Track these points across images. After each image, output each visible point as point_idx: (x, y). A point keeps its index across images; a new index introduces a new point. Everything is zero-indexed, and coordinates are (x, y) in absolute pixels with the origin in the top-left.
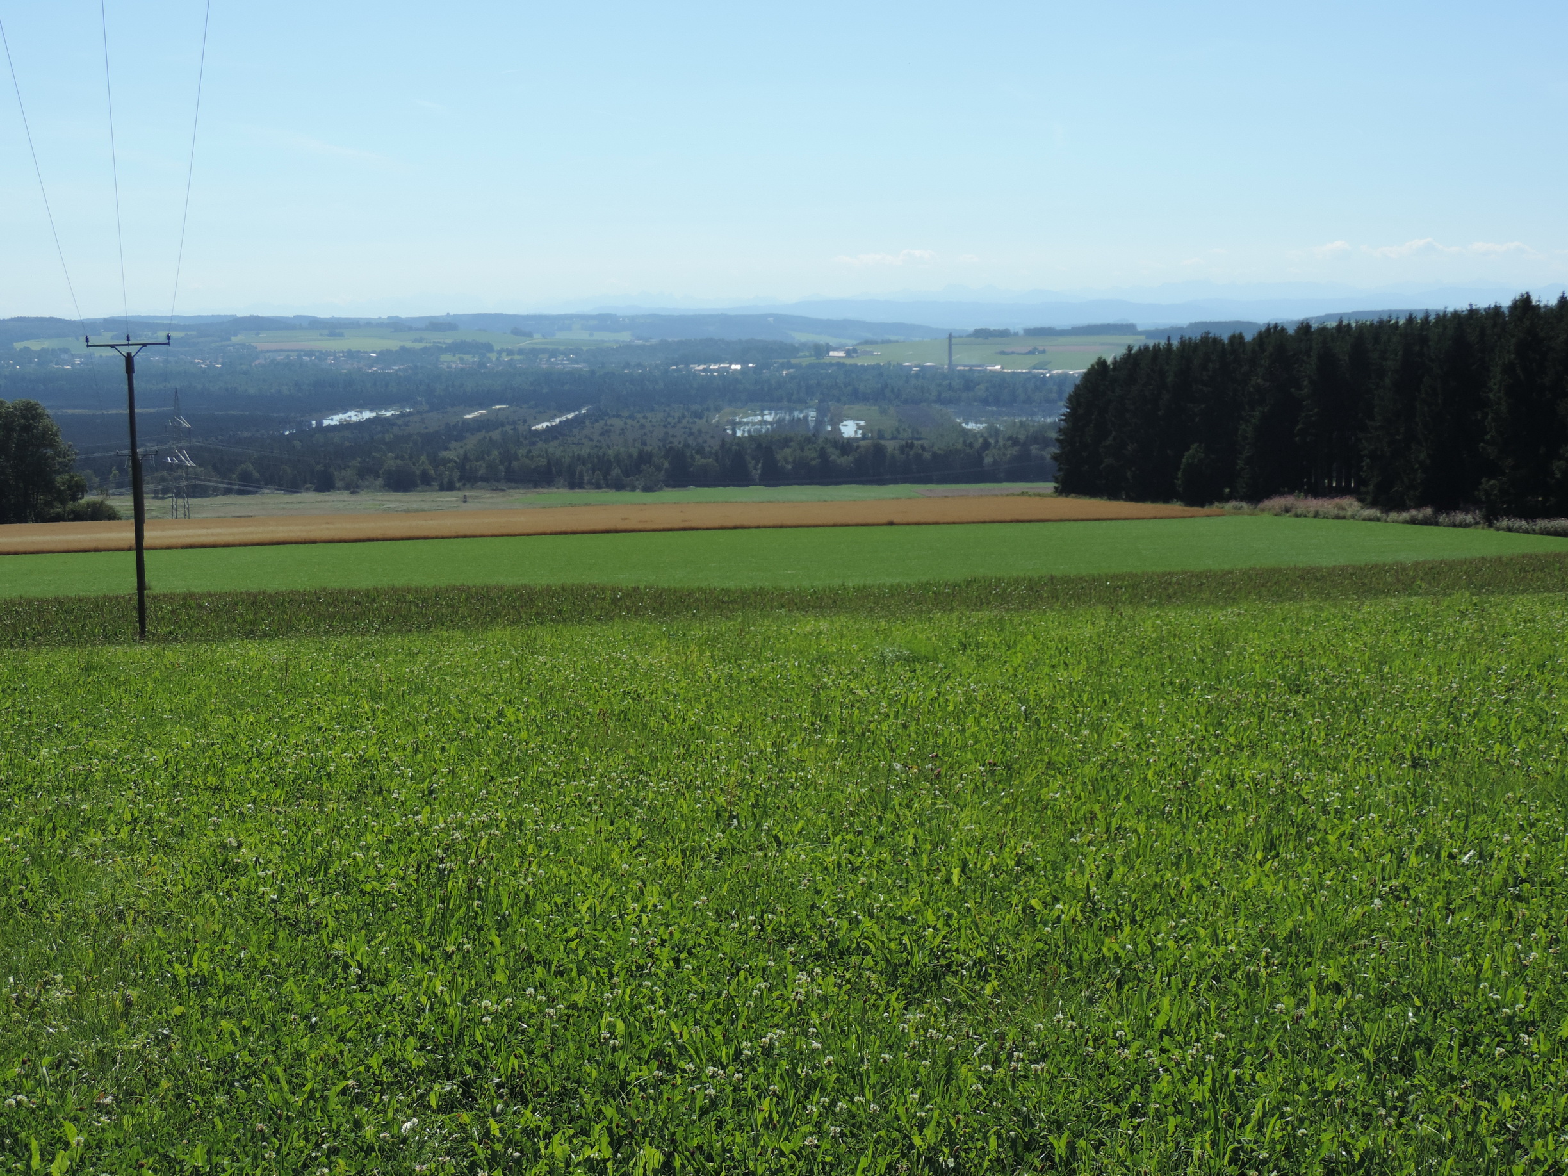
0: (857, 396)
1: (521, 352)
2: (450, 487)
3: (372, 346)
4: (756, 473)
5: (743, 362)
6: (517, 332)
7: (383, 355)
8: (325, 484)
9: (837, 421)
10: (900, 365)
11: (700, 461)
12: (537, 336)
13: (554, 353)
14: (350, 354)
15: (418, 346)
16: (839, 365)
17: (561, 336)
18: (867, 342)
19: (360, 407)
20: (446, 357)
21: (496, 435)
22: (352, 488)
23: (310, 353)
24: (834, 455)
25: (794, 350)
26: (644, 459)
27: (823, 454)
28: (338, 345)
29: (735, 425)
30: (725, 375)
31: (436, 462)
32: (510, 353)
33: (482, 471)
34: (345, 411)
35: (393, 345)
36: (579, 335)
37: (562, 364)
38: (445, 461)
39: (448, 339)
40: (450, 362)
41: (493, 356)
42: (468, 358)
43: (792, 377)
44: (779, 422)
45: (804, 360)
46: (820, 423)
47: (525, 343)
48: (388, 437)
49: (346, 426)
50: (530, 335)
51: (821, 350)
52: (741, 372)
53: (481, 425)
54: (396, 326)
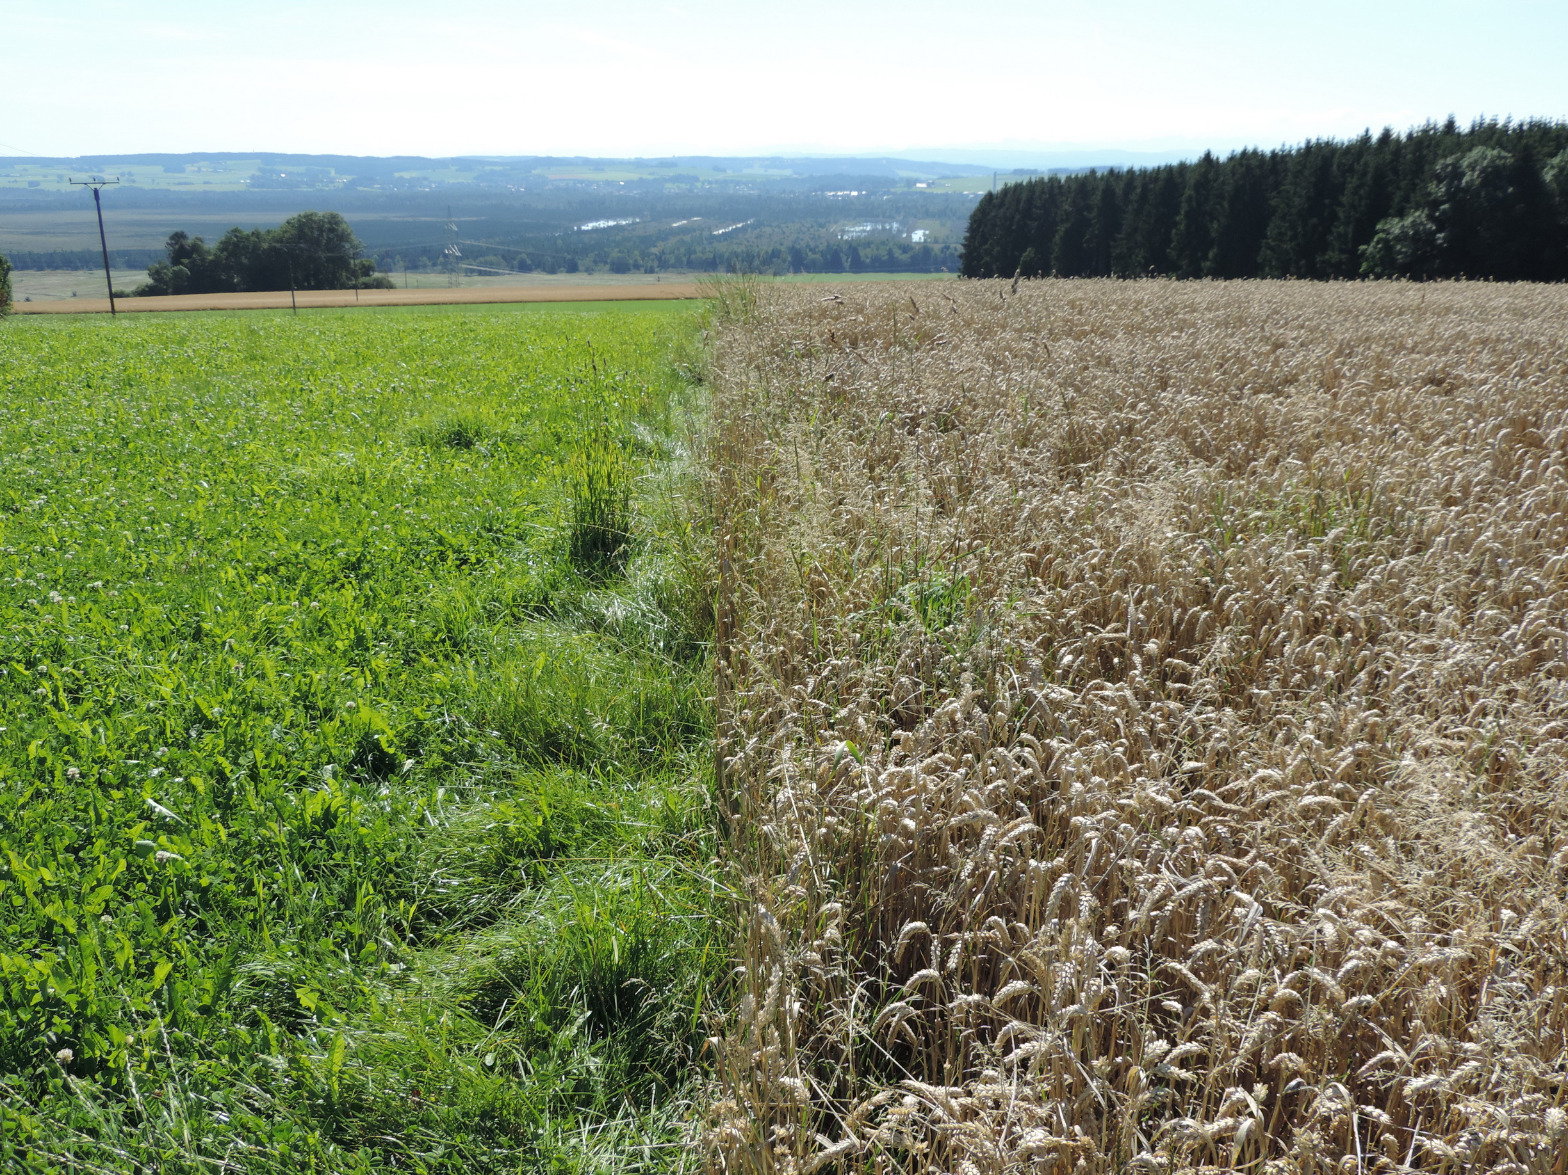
0: (928, 214)
1: (717, 182)
2: (651, 271)
3: (621, 177)
4: (847, 265)
5: (860, 191)
6: (716, 169)
7: (628, 183)
8: (573, 268)
9: (910, 231)
10: (961, 194)
11: (811, 256)
12: (729, 172)
13: (738, 183)
14: (608, 183)
15: (651, 177)
16: (921, 193)
17: (746, 171)
18: (944, 178)
19: (608, 218)
20: (668, 185)
21: (687, 238)
22: (589, 271)
23: (581, 182)
24: (898, 253)
25: (892, 182)
26: (775, 254)
27: (890, 252)
28: (600, 176)
29: (843, 232)
30: (847, 200)
31: (644, 255)
32: (710, 183)
33: (672, 261)
34: (597, 220)
35: (634, 176)
36: (758, 171)
37: (743, 190)
38: (649, 255)
39: (671, 172)
40: (671, 188)
41: (699, 185)
42: (683, 186)
43: (888, 201)
44: (873, 231)
45: (899, 189)
46: (900, 232)
47: (720, 176)
48: (619, 238)
49: (595, 230)
50: (724, 171)
51: (911, 182)
52: (857, 197)
53: (682, 230)
54: (639, 164)
